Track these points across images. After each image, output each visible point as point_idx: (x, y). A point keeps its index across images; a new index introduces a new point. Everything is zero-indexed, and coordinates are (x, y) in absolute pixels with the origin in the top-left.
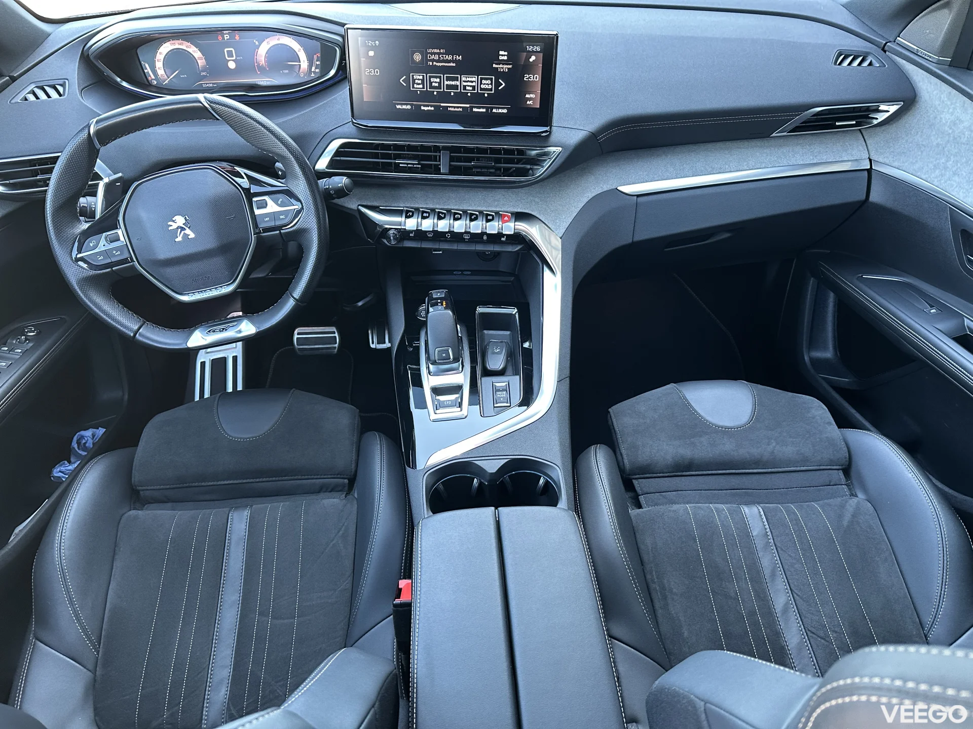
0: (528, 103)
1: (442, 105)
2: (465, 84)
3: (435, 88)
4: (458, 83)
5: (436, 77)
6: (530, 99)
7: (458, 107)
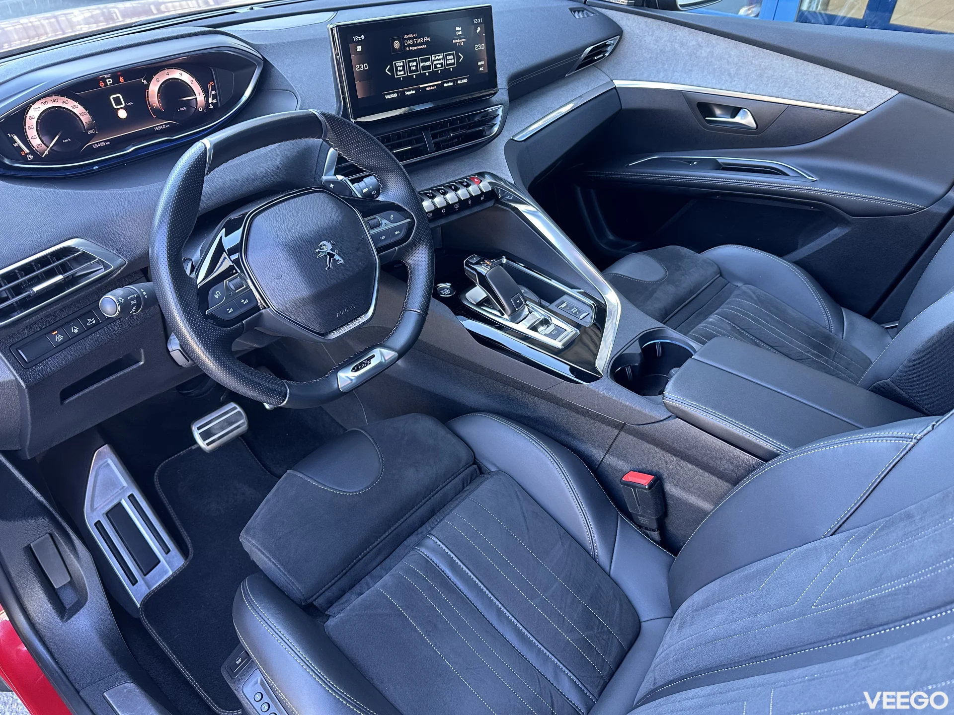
0: (481, 69)
1: (421, 86)
2: (435, 62)
3: (414, 71)
4: (430, 63)
5: (413, 61)
6: (481, 66)
7: (433, 86)
